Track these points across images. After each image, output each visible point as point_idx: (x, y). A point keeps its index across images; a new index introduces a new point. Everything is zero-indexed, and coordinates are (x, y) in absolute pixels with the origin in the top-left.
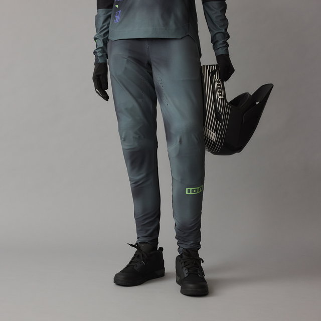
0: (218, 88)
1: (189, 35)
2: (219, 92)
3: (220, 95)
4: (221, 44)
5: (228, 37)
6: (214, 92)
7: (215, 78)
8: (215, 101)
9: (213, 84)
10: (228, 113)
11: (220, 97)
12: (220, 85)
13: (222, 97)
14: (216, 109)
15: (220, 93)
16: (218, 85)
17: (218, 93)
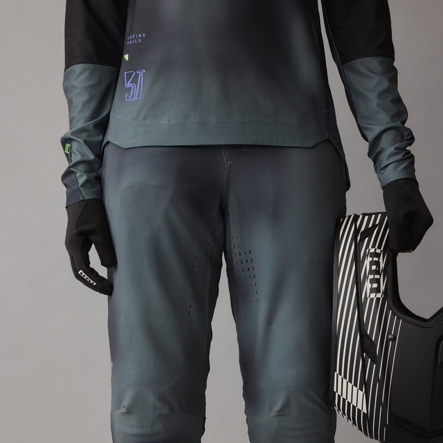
0: (371, 272)
1: (328, 140)
2: (372, 281)
3: (372, 290)
4: (391, 155)
5: (411, 139)
6: (358, 283)
7: (367, 246)
8: (359, 305)
9: (358, 261)
10: (394, 339)
11: (373, 295)
12: (377, 264)
13: (379, 295)
14: (361, 327)
15: (375, 285)
16: (372, 263)
17: (368, 285)
